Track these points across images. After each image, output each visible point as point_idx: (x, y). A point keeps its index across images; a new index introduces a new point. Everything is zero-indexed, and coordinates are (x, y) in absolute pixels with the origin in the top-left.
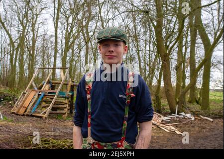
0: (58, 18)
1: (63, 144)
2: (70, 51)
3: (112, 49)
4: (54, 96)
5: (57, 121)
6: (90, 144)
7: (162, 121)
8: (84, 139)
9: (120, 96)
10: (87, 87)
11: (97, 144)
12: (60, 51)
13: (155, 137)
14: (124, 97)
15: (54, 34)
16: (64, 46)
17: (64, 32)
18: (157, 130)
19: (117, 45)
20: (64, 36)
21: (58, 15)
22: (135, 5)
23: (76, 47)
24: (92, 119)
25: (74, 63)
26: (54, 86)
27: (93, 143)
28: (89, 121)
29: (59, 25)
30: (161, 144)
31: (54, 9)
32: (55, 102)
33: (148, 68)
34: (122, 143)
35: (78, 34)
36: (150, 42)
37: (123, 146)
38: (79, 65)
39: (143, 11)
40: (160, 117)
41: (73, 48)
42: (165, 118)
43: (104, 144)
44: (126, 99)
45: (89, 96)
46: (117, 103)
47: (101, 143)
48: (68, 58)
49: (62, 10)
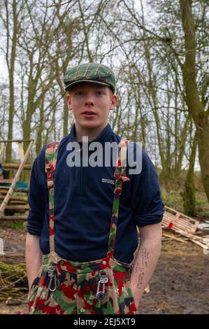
0: (14, 55)
1: (22, 270)
2: (38, 111)
3: (91, 99)
4: (8, 189)
5: (14, 233)
6: (54, 264)
7: (198, 230)
8: (44, 256)
9: (104, 180)
10: (47, 167)
11: (65, 264)
12: (19, 113)
13: (184, 259)
14: (111, 182)
15: (8, 83)
16: (25, 104)
17: (26, 78)
18: (187, 246)
19: (100, 93)
20: (25, 85)
21: (14, 49)
22: (147, 28)
23: (47, 104)
24: (56, 222)
25: (45, 132)
26: (9, 172)
27: (59, 262)
28: (52, 224)
29: (17, 66)
30: (194, 270)
31: (6, 38)
32: (10, 200)
33: (173, 139)
34: (108, 262)
35: (51, 82)
36: (177, 94)
37: (110, 267)
38: (53, 136)
39: (162, 40)
40: (194, 223)
41: (43, 106)
42: (202, 226)
43: (77, 264)
44: (114, 186)
45: (50, 183)
46: (99, 194)
47: (71, 262)
48: (33, 125)
49: (21, 40)
